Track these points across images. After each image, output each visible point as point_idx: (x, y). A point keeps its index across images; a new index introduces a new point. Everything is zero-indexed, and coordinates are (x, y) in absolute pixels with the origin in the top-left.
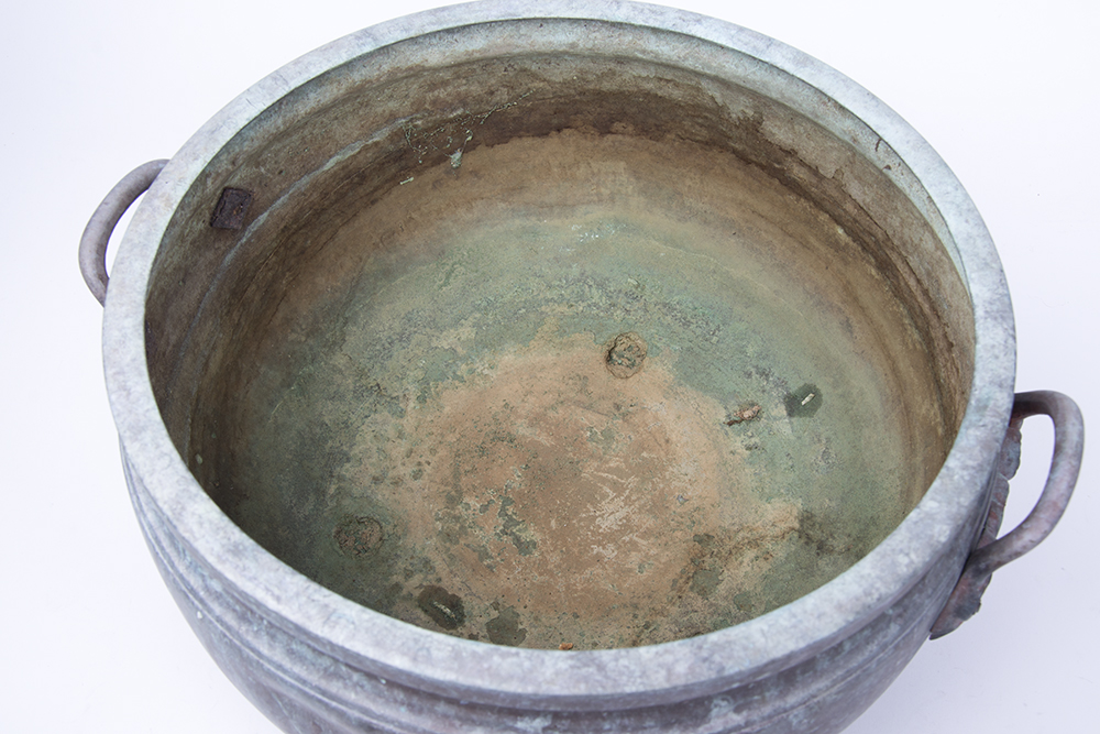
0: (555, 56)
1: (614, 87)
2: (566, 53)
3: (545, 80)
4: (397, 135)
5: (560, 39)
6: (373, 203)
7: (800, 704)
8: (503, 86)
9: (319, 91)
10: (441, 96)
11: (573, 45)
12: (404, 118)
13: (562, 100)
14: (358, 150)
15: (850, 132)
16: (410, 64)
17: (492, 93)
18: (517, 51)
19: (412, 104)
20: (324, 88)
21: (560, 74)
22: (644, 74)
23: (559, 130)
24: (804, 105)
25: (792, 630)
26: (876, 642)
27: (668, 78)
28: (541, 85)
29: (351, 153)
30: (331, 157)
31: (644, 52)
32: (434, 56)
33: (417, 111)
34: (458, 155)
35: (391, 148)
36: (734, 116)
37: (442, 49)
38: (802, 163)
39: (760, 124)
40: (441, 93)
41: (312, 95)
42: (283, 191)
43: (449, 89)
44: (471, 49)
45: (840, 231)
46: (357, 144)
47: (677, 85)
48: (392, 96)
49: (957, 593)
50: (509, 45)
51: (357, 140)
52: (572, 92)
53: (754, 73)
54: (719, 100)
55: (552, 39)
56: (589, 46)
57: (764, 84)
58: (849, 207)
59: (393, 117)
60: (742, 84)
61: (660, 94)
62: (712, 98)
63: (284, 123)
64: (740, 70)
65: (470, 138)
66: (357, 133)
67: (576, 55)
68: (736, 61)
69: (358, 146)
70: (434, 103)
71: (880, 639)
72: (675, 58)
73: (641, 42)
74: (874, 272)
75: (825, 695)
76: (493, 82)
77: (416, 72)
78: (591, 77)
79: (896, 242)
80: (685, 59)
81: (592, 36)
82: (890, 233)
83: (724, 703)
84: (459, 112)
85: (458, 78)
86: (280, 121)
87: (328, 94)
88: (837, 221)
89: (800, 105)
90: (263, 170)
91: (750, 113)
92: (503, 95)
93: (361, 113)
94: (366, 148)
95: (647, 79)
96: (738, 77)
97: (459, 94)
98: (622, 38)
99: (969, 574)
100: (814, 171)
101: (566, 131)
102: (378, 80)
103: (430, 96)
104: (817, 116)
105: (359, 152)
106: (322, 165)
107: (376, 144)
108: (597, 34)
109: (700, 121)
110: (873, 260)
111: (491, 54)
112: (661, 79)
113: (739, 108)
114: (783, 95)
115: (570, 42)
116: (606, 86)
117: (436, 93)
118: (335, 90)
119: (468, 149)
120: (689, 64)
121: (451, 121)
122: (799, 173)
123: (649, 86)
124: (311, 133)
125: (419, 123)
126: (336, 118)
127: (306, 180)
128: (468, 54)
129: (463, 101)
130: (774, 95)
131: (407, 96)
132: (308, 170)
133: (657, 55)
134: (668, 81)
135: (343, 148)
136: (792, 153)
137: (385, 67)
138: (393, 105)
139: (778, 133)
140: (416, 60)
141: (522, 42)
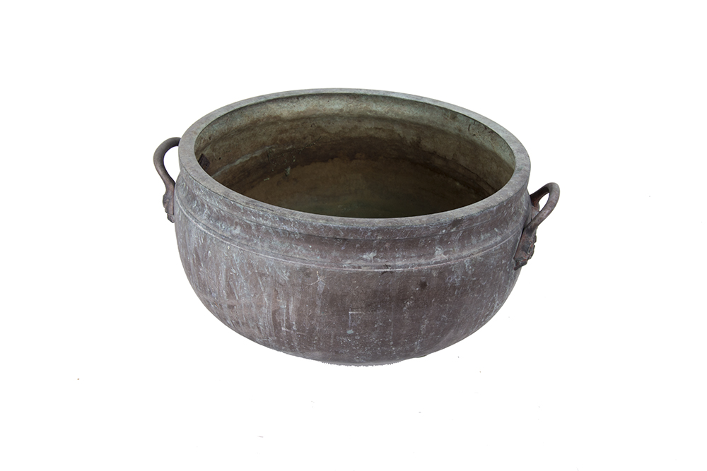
0: (333, 117)
1: (357, 135)
2: (337, 115)
3: (327, 132)
4: (266, 154)
5: (336, 106)
6: (252, 187)
7: (468, 256)
8: (310, 135)
11: (341, 110)
12: (268, 146)
13: (334, 143)
15: (457, 127)
16: (275, 115)
17: (305, 138)
18: (318, 113)
19: (273, 139)
21: (335, 127)
22: (370, 127)
23: (332, 159)
24: (438, 122)
27: (380, 127)
28: (326, 135)
29: (246, 159)
30: (238, 159)
31: (371, 111)
32: (285, 111)
33: (274, 144)
34: (289, 169)
35: (262, 160)
36: (408, 142)
37: (289, 109)
38: (439, 157)
39: (419, 142)
40: (284, 136)
41: (238, 120)
42: (220, 169)
43: (288, 134)
44: (300, 110)
45: (458, 184)
46: (248, 155)
47: (384, 131)
48: (265, 134)
50: (315, 110)
51: (249, 153)
52: (339, 138)
53: (417, 113)
54: (402, 135)
55: (333, 107)
56: (348, 110)
57: (421, 117)
58: (460, 170)
59: (264, 145)
60: (412, 120)
61: (376, 136)
62: (399, 134)
63: (228, 129)
64: (411, 113)
65: (294, 161)
66: (249, 150)
67: (342, 117)
68: (409, 110)
70: (281, 140)
72: (384, 113)
73: (369, 107)
74: (474, 196)
76: (306, 132)
77: (277, 120)
78: (347, 130)
79: (481, 177)
80: (388, 112)
81: (349, 105)
82: (478, 174)
84: (291, 147)
85: (292, 129)
86: (226, 127)
87: (244, 121)
88: (456, 180)
89: (436, 123)
90: (214, 154)
91: (415, 138)
92: (309, 140)
93: (252, 139)
94: (252, 158)
95: (371, 129)
96: (410, 117)
97: (291, 137)
100: (444, 159)
101: (335, 159)
102: (263, 120)
103: (280, 137)
104: (444, 126)
105: (249, 160)
106: (234, 162)
107: (256, 157)
109: (394, 147)
110: (473, 191)
111: (307, 114)
112: (376, 128)
113: (410, 136)
114: (429, 121)
115: (340, 108)
116: (354, 134)
117: (282, 135)
118: (247, 120)
119: (293, 166)
120: (389, 115)
121: (287, 151)
122: (438, 162)
123: (372, 133)
124: (233, 144)
125: (274, 150)
126: (243, 139)
127: (228, 167)
128: (299, 113)
129: (292, 141)
130: (426, 122)
131: (270, 135)
132: (229, 162)
133: (376, 112)
134: (380, 129)
135: (243, 156)
136: (434, 153)
137: (266, 114)
138: (265, 138)
139: (428, 145)
140: (278, 113)
141: (321, 109)
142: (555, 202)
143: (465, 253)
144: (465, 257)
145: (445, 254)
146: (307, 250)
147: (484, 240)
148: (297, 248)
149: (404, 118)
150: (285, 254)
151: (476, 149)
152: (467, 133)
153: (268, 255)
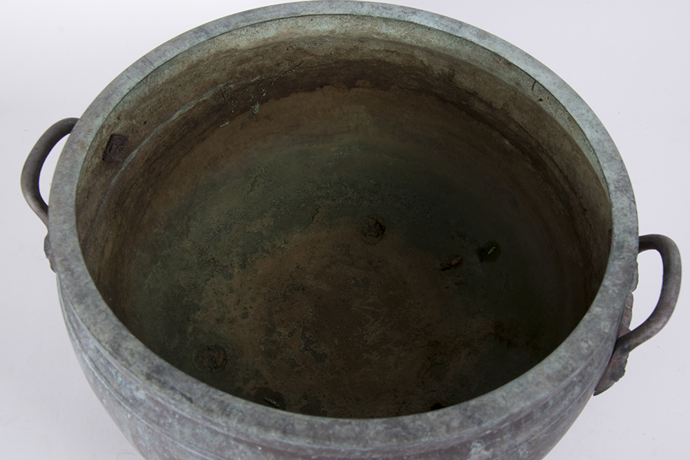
0: (320, 39)
1: (358, 58)
2: (327, 36)
3: (313, 55)
4: (220, 94)
5: (324, 28)
6: (203, 140)
7: (525, 442)
8: (286, 60)
9: (171, 68)
10: (246, 68)
11: (332, 32)
12: (223, 83)
13: (324, 67)
14: (193, 106)
15: (514, 79)
16: (228, 48)
17: (279, 65)
18: (296, 37)
19: (228, 74)
20: (174, 66)
21: (325, 48)
22: (377, 48)
23: (322, 87)
24: (484, 64)
25: (521, 394)
26: (567, 399)
27: (393, 50)
28: (310, 58)
29: (189, 108)
30: (176, 111)
31: (378, 34)
33: (231, 79)
34: (257, 106)
35: (214, 103)
36: (436, 72)
37: (249, 37)
38: (481, 100)
39: (453, 76)
40: (246, 66)
41: (166, 71)
42: (147, 135)
43: (251, 63)
44: (266, 37)
45: (507, 142)
46: (193, 102)
47: (398, 54)
48: (215, 69)
49: (611, 365)
50: (291, 33)
51: (193, 99)
52: (331, 62)
53: (450, 44)
54: (426, 63)
55: (319, 28)
56: (343, 31)
57: (457, 51)
58: (512, 126)
59: (215, 83)
60: (442, 52)
61: (387, 60)
62: (422, 62)
63: (149, 90)
64: (441, 43)
65: (265, 94)
66: (192, 95)
67: (334, 38)
68: (439, 37)
69: (193, 103)
70: (241, 73)
71: (570, 396)
72: (399, 37)
73: (377, 28)
74: (530, 167)
75: (539, 434)
76: (279, 57)
77: (231, 53)
78: (342, 52)
79: (545, 147)
80: (405, 37)
81: (345, 25)
82: (541, 141)
83: (479, 445)
84: (257, 78)
85: (257, 55)
86: (147, 89)
87: (176, 70)
88: (505, 136)
89: (481, 64)
90: (134, 122)
91: (446, 70)
92: (286, 66)
93: (195, 81)
94: (198, 104)
95: (379, 51)
96: (440, 48)
97: (257, 66)
98: (364, 26)
99: (618, 352)
100: (489, 105)
101: (326, 87)
102: (208, 59)
103: (239, 68)
104: (492, 70)
105: (194, 107)
106: (171, 116)
107: (205, 101)
108: (348, 24)
109: (413, 77)
110: (529, 159)
111: (279, 40)
112: (388, 51)
113: (439, 67)
114: (470, 58)
115: (331, 29)
116: (352, 57)
117: (243, 66)
118: (181, 67)
119: (263, 101)
120: (408, 40)
121: (252, 84)
122: (479, 107)
123: (380, 56)
124: (164, 96)
125: (232, 86)
126: (180, 86)
127: (161, 127)
128: (264, 40)
129: (260, 71)
130: (464, 58)
131: (224, 69)
132: (161, 121)
133: (387, 36)
134: (393, 52)
135: (184, 105)
136: (474, 94)
137: (213, 51)
138: (215, 75)
139: (465, 82)
140: (232, 45)
141: (300, 31)
143: (520, 439)
144: (520, 444)
145: (487, 449)
146: (254, 453)
148: (237, 448)
149: (430, 47)
150: (219, 452)
151: (538, 114)
152: (529, 92)
153: (192, 448)
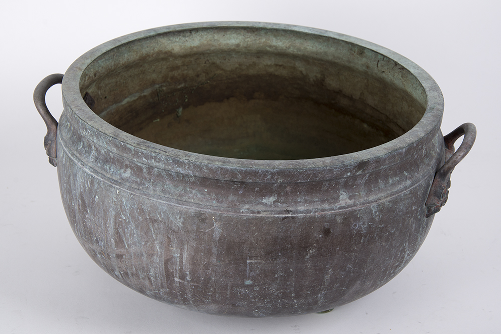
0: (228, 52)
1: (255, 72)
2: (234, 50)
3: (223, 69)
4: (156, 93)
5: (232, 40)
6: (140, 129)
7: (375, 201)
8: (204, 72)
9: (129, 54)
10: (176, 75)
11: (238, 45)
12: (158, 84)
13: (230, 81)
14: (136, 98)
15: (365, 63)
16: (166, 50)
17: (198, 76)
18: (213, 48)
19: (163, 77)
20: (131, 53)
21: (231, 64)
22: (269, 63)
23: (228, 98)
24: (344, 58)
27: (280, 63)
28: (221, 72)
29: (133, 98)
30: (126, 98)
31: (270, 46)
32: (177, 45)
33: (164, 81)
34: (181, 110)
35: (151, 100)
36: (311, 79)
37: (181, 44)
38: (345, 96)
39: (323, 80)
40: (176, 73)
41: (126, 55)
42: (106, 108)
43: (180, 71)
44: (193, 45)
45: (365, 126)
47: (284, 67)
48: (154, 71)
49: (434, 185)
50: (210, 45)
51: (137, 91)
52: (235, 76)
53: (320, 48)
54: (304, 72)
55: (229, 42)
56: (245, 45)
57: (325, 53)
58: (368, 110)
59: (153, 83)
60: (315, 56)
61: (276, 73)
62: (301, 72)
63: (114, 65)
64: (314, 48)
65: (187, 100)
66: (137, 88)
67: (239, 52)
68: (312, 44)
69: (137, 95)
70: (172, 78)
71: (404, 184)
72: (284, 48)
73: (269, 41)
75: (384, 200)
76: (199, 69)
77: (168, 56)
78: (244, 67)
79: (391, 117)
80: (289, 47)
81: (247, 40)
82: (388, 114)
83: (344, 194)
84: (183, 85)
85: (184, 65)
86: (113, 63)
87: (132, 57)
88: (363, 121)
89: (342, 59)
90: (99, 92)
91: (319, 75)
92: (203, 78)
93: (141, 77)
94: (140, 98)
95: (270, 66)
96: (313, 53)
97: (183, 75)
98: (260, 40)
99: (438, 179)
100: (350, 98)
101: (231, 98)
102: (152, 55)
103: (171, 74)
104: (350, 62)
105: (137, 99)
106: (121, 101)
107: (145, 96)
108: (249, 39)
109: (295, 86)
111: (201, 49)
112: (276, 65)
113: (314, 73)
114: (334, 57)
115: (237, 43)
116: (252, 72)
117: (174, 72)
118: (135, 55)
119: (186, 106)
120: (291, 50)
121: (179, 90)
122: (344, 102)
123: (271, 70)
124: (120, 81)
125: (164, 88)
126: (131, 76)
127: (114, 106)
128: (192, 48)
129: (185, 78)
130: (330, 58)
131: (161, 72)
132: (116, 101)
133: (276, 47)
134: (280, 66)
135: (131, 94)
136: (339, 92)
137: (156, 49)
138: (154, 76)
139: (332, 83)
140: (169, 48)
141: (216, 43)
142: (470, 143)
143: (372, 198)
144: (372, 202)
145: (350, 198)
146: (202, 194)
147: (392, 184)
148: (191, 192)
149: (306, 54)
150: (179, 198)
151: (385, 87)
152: (376, 70)
153: (161, 199)
